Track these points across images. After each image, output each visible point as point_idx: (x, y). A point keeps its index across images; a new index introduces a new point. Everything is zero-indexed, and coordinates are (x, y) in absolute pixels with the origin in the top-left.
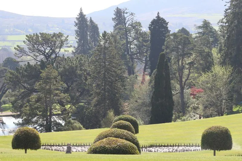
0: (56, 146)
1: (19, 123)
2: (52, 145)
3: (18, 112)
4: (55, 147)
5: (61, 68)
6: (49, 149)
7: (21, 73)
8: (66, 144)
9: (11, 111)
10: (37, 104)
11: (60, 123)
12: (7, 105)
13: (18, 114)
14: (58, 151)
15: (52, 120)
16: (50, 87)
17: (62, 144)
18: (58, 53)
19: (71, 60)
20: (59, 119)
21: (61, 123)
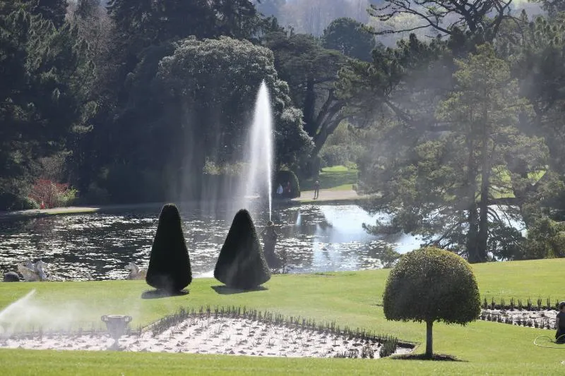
0: (520, 308)
1: (382, 226)
2: (508, 303)
3: (377, 192)
4: (516, 311)
5: (518, 53)
6: (500, 321)
7: (390, 69)
8: (553, 304)
9: (354, 188)
10: (444, 167)
11: (514, 229)
12: (338, 168)
13: (376, 199)
14: (530, 325)
15: (491, 219)
16: (485, 113)
17: (539, 303)
18: (507, 5)
19: (548, 27)
20: (513, 217)
21: (518, 229)
